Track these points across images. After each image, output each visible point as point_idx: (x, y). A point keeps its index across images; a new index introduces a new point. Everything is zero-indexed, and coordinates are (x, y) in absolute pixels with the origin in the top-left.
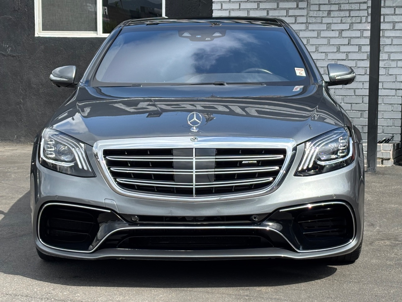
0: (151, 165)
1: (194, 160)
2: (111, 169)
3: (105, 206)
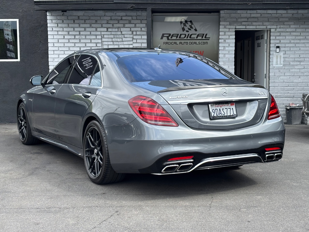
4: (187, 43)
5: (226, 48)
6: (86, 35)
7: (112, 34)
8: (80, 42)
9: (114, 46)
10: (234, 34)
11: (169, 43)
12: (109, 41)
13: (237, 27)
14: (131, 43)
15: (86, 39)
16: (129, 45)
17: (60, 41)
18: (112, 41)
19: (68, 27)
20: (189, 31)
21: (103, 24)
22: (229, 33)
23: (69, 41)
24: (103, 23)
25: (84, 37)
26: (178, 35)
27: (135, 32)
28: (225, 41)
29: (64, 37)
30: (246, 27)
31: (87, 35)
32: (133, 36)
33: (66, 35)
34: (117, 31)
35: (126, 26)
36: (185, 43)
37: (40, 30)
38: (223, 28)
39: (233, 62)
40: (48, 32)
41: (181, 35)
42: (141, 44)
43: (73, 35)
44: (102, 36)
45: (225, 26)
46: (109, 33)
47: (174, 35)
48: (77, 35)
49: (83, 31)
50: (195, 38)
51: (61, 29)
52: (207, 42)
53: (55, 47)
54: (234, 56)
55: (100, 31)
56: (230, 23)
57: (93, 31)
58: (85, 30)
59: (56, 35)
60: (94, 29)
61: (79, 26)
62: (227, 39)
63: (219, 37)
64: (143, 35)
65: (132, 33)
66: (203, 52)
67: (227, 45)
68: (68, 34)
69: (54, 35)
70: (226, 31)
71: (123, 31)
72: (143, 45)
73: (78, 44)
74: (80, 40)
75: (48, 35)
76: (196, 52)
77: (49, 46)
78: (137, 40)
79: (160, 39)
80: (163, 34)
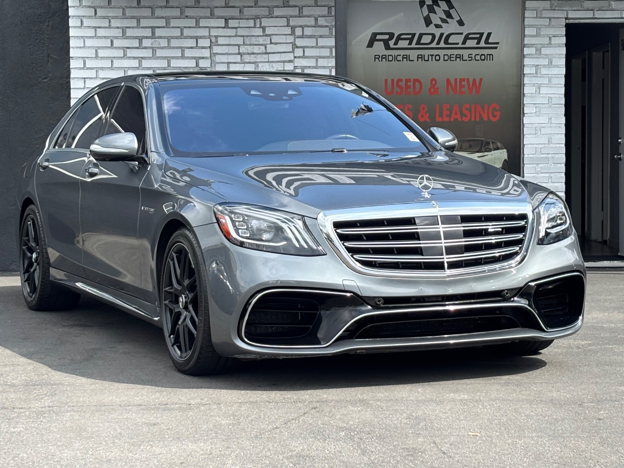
0: (391, 238)
1: (441, 228)
2: (346, 244)
3: (343, 289)
4: (437, 58)
5: (542, 69)
6: (169, 39)
7: (238, 34)
8: (154, 57)
9: (243, 65)
10: (564, 33)
11: (390, 58)
12: (230, 52)
13: (572, 15)
14: (290, 56)
15: (169, 47)
16: (284, 62)
17: (101, 53)
18: (239, 54)
19: (124, 17)
20: (443, 25)
21: (216, 10)
22: (551, 31)
23: (125, 55)
24: (216, 5)
25: (164, 43)
26: (414, 35)
27: (301, 29)
28: (539, 50)
29: (112, 42)
30: (594, 15)
31: (173, 38)
32: (295, 39)
33: (116, 38)
34: (252, 25)
35: (277, 12)
36: (434, 57)
37: (48, 26)
38: (534, 18)
39: (562, 107)
40: (71, 30)
41: (421, 35)
42: (317, 60)
43: (136, 38)
44: (213, 39)
45: (539, 13)
46: (232, 32)
47: (402, 37)
48: (147, 38)
49: (164, 27)
50: (458, 44)
51: (105, 23)
52: (490, 55)
53: (88, 68)
54: (563, 91)
55: (206, 27)
56: (553, 5)
57: (190, 27)
58: (168, 25)
59: (90, 37)
60: (192, 22)
61: (153, 13)
62: (546, 46)
63: (523, 40)
64: (321, 37)
65: (293, 33)
66: (481, 80)
67: (546, 62)
68: (122, 35)
69: (84, 38)
70: (541, 26)
71: (269, 27)
72: (321, 62)
73: (150, 61)
74: (154, 52)
75: (71, 38)
76: (463, 80)
77: (71, 67)
78: (305, 49)
79: (367, 47)
80: (372, 33)
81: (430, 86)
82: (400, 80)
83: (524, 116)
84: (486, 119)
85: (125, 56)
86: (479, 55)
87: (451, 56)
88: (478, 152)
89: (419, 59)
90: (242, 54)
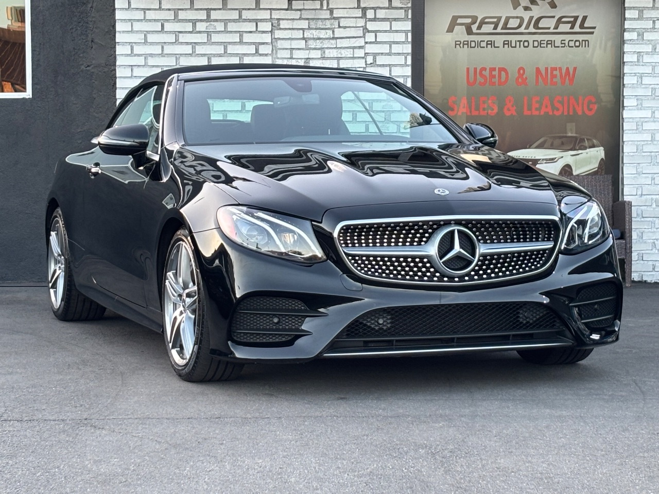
4: (526, 44)
5: (645, 56)
6: (226, 22)
7: (303, 17)
8: (209, 42)
9: (308, 51)
11: (473, 44)
12: (293, 37)
14: (361, 42)
15: (226, 31)
16: (354, 48)
17: (151, 38)
18: (304, 38)
20: (533, 7)
22: (655, 14)
23: (177, 40)
25: (220, 27)
27: (373, 11)
28: (641, 35)
29: (163, 26)
31: (230, 21)
32: (366, 22)
33: (167, 21)
34: (319, 7)
36: (522, 43)
37: (92, 7)
40: (117, 12)
41: (508, 19)
42: (390, 47)
43: (189, 21)
44: (275, 23)
46: (297, 15)
48: (201, 21)
49: (220, 9)
50: (549, 28)
51: (155, 5)
53: (136, 55)
55: (267, 9)
57: (249, 9)
58: (224, 7)
59: (138, 20)
60: (252, 4)
62: (649, 30)
63: (623, 24)
64: (395, 20)
65: (364, 16)
66: (575, 69)
67: (649, 48)
68: (173, 18)
69: (132, 21)
70: (643, 9)
71: (337, 8)
72: (396, 49)
73: (205, 47)
74: (209, 37)
75: (117, 21)
76: (555, 69)
77: (117, 53)
78: (378, 34)
79: (447, 32)
80: (453, 17)
81: (517, 75)
82: (484, 69)
83: (623, 109)
84: (580, 113)
85: (177, 42)
86: (572, 41)
87: (542, 42)
88: (571, 150)
89: (505, 46)
90: (307, 39)
